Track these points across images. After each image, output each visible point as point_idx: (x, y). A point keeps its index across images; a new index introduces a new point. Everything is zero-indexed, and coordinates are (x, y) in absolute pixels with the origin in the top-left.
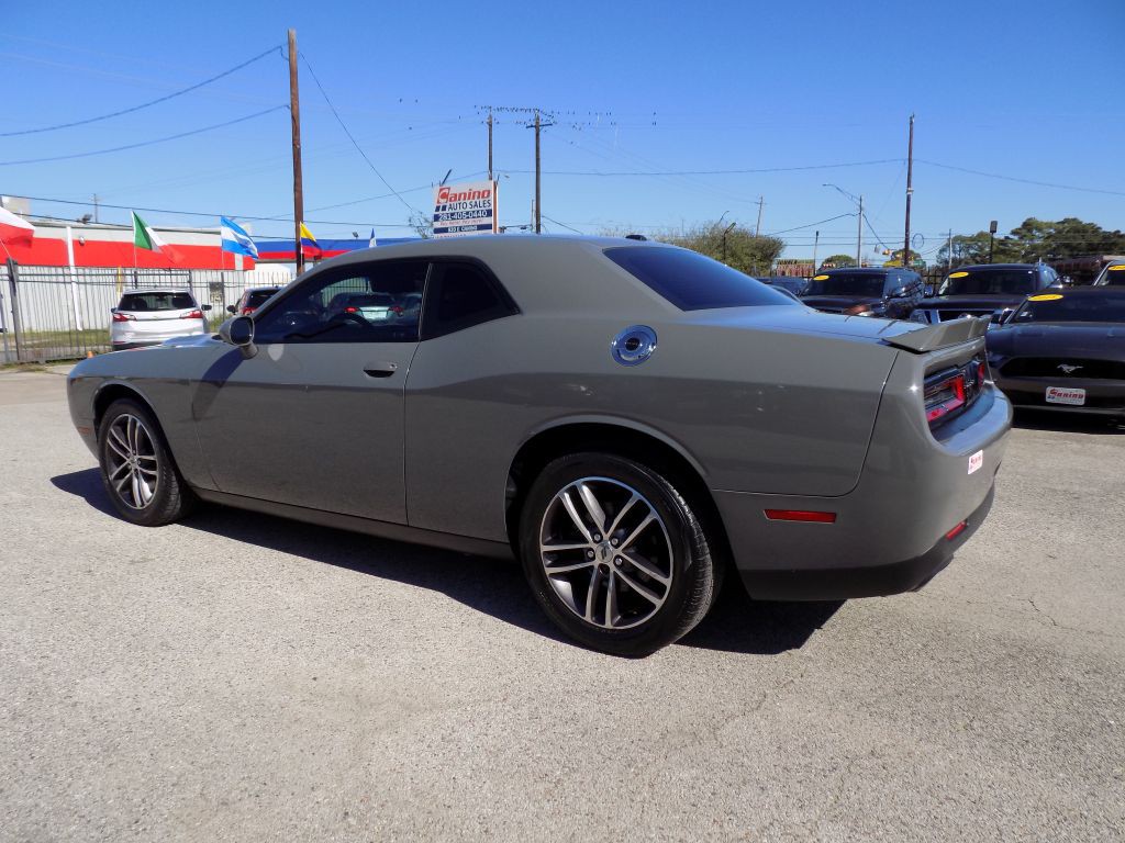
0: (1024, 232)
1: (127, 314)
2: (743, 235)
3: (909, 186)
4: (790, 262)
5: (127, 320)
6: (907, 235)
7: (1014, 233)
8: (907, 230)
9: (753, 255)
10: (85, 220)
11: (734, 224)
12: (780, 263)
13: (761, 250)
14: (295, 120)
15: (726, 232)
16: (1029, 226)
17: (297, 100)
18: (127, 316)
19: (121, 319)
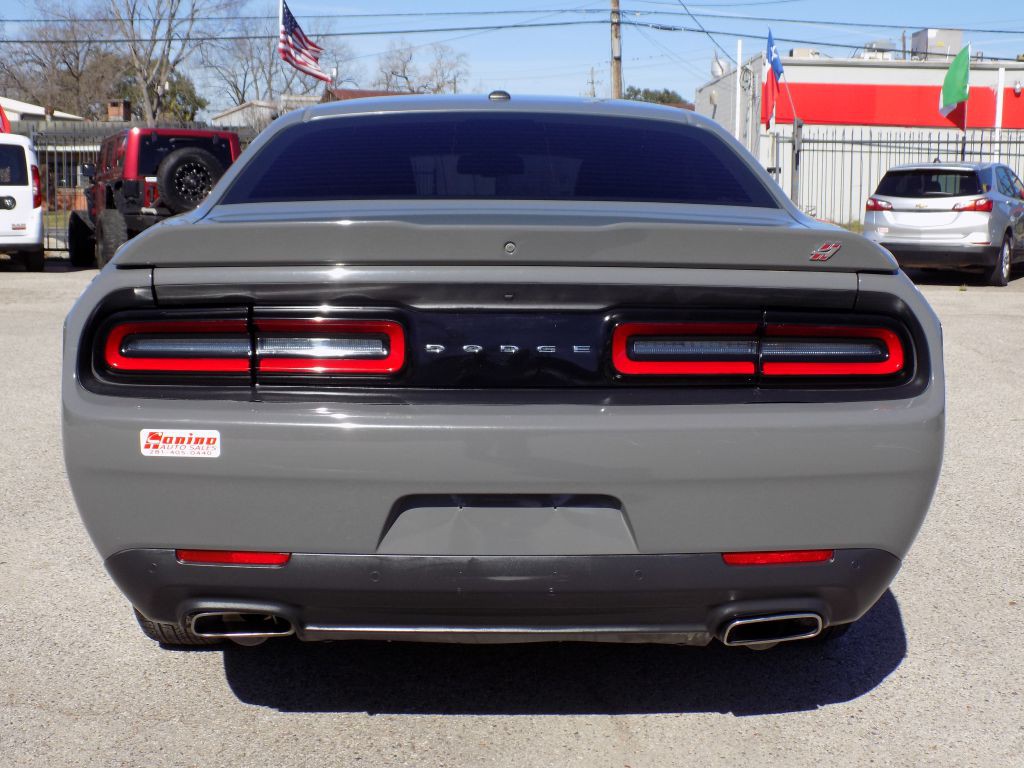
1: (884, 201)
5: (881, 209)
18: (884, 204)
19: (874, 208)
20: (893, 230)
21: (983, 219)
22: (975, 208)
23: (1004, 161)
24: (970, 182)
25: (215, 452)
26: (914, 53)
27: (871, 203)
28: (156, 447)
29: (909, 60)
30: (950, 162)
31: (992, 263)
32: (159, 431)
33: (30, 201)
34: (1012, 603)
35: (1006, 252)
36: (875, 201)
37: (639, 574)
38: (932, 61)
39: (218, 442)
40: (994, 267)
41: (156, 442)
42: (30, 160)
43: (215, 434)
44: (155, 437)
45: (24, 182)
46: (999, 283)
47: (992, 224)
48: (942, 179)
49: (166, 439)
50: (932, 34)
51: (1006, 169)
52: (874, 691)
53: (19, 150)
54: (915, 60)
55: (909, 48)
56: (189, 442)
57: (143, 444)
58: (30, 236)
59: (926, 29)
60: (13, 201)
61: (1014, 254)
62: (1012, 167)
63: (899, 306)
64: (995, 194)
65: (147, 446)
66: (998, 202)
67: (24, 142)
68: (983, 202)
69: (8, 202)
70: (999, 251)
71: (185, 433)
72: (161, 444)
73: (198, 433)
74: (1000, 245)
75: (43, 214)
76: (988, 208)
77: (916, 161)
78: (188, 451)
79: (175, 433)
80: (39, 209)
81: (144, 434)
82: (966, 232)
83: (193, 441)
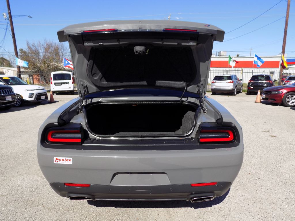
1: (215, 81)
5: (214, 83)
10: (238, 56)
14: (287, 21)
17: (289, 14)
18: (215, 82)
19: (213, 82)
20: (216, 86)
21: (232, 84)
22: (231, 82)
23: (235, 74)
24: (230, 78)
25: (71, 163)
26: (218, 55)
27: (212, 82)
28: (57, 161)
29: (217, 56)
30: (226, 74)
31: (233, 91)
32: (58, 158)
33: (72, 83)
34: (249, 174)
35: (236, 90)
36: (213, 81)
37: (171, 189)
38: (221, 57)
39: (72, 160)
40: (234, 92)
41: (58, 160)
42: (72, 76)
43: (71, 159)
44: (57, 159)
45: (70, 80)
46: (235, 95)
47: (233, 85)
48: (224, 77)
49: (60, 160)
50: (221, 52)
51: (235, 76)
52: (223, 201)
53: (70, 75)
54: (219, 57)
55: (218, 54)
56: (65, 160)
57: (54, 161)
58: (72, 89)
59: (220, 52)
60: (69, 83)
61: (237, 90)
62: (236, 75)
63: (233, 125)
64: (234, 80)
65: (56, 161)
66: (235, 81)
67: (70, 73)
68: (232, 81)
69: (68, 83)
70: (235, 89)
71: (64, 158)
72: (59, 161)
73: (67, 158)
74: (234, 88)
75: (74, 85)
76: (233, 82)
77: (220, 74)
78: (65, 162)
79: (61, 158)
80: (73, 84)
81: (55, 158)
82: (229, 86)
83: (66, 160)
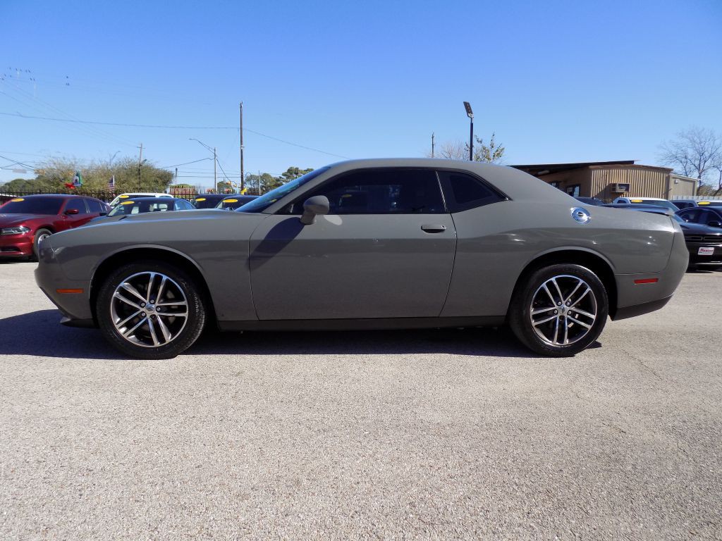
0: (289, 174)
2: (149, 168)
3: (241, 144)
4: (178, 187)
6: (242, 173)
7: (284, 175)
8: (242, 170)
9: (157, 182)
11: (146, 160)
12: (172, 187)
13: (160, 178)
15: (140, 165)
16: (291, 172)
